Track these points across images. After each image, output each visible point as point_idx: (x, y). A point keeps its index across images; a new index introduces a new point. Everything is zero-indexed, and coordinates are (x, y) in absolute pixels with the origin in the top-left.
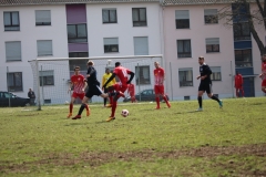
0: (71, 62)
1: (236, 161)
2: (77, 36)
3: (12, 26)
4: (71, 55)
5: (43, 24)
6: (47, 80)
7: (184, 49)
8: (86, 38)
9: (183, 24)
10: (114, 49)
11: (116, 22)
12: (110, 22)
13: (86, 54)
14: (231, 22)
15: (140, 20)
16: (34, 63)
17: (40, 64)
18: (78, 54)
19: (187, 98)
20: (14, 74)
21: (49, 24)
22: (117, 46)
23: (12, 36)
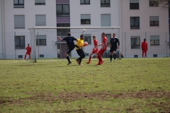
0: (58, 30)
1: (164, 101)
2: (63, 13)
3: (19, 4)
4: (58, 25)
5: (40, 4)
6: (41, 42)
7: (135, 23)
8: (69, 14)
9: (134, 6)
10: (88, 22)
11: (89, 4)
12: (85, 4)
13: (69, 25)
14: (167, 6)
15: (105, 3)
16: (33, 31)
17: (36, 31)
18: (63, 25)
19: (136, 56)
20: (19, 37)
21: (44, 4)
22: (89, 20)
23: (19, 11)
